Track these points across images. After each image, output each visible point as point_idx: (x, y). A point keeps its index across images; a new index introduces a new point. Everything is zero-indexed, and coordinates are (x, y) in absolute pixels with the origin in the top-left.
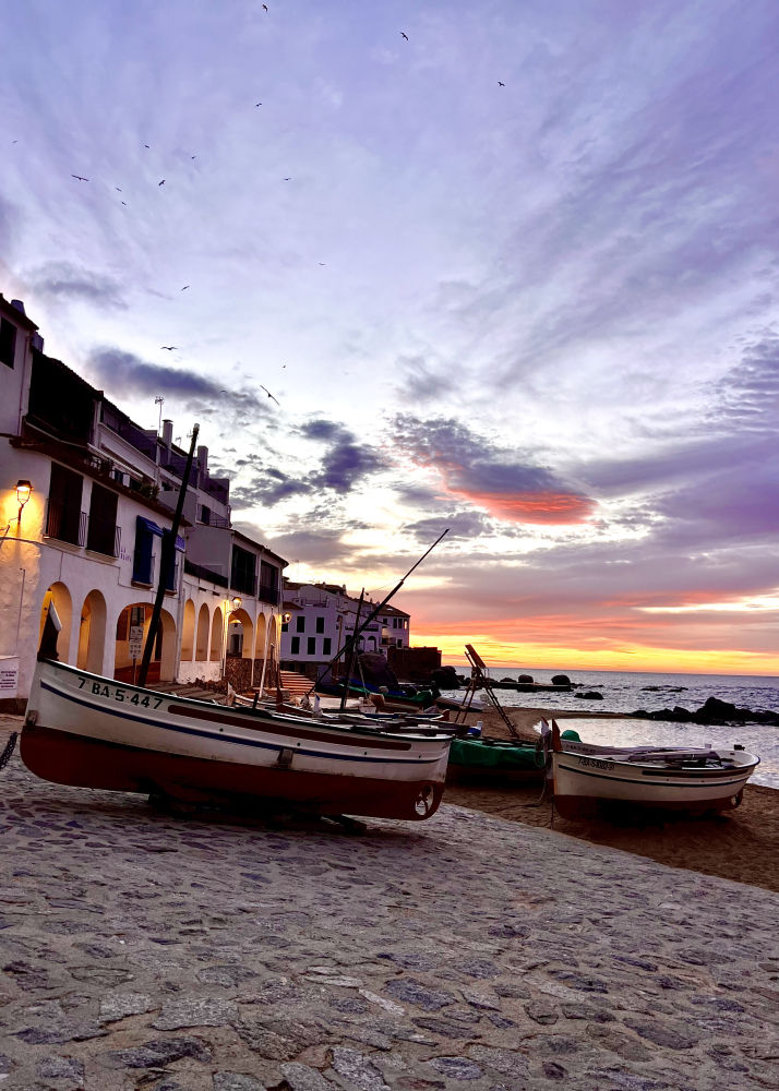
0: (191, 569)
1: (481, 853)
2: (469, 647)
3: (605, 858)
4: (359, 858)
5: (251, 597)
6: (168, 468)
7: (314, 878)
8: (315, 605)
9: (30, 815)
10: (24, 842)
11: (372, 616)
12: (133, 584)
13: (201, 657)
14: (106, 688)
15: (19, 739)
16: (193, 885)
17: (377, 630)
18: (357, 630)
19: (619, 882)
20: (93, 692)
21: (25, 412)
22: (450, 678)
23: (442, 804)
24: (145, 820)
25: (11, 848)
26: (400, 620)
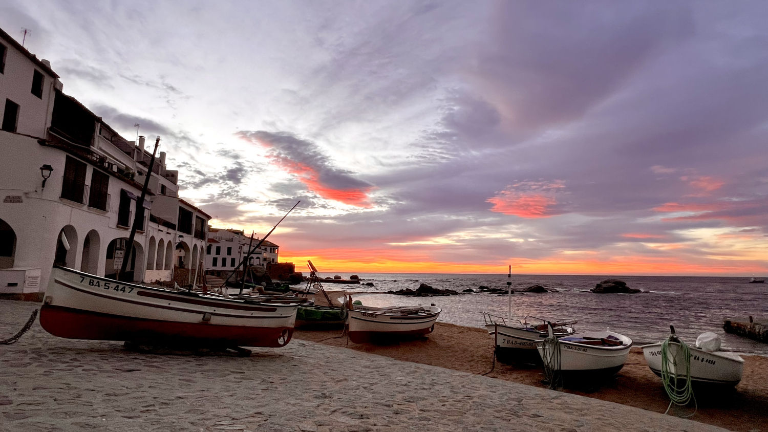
0: (153, 219)
1: (311, 361)
2: (309, 261)
3: (372, 359)
4: (248, 368)
5: (189, 235)
6: (142, 163)
7: (221, 378)
8: (227, 240)
9: (45, 356)
10: (41, 371)
11: (258, 246)
12: (117, 227)
13: (159, 267)
14: (98, 282)
15: (39, 312)
16: (149, 387)
17: (261, 254)
18: (249, 254)
19: (377, 370)
20: (90, 284)
21: (49, 125)
22: (299, 278)
23: (292, 339)
24: (121, 355)
25: (33, 375)
26: (274, 249)
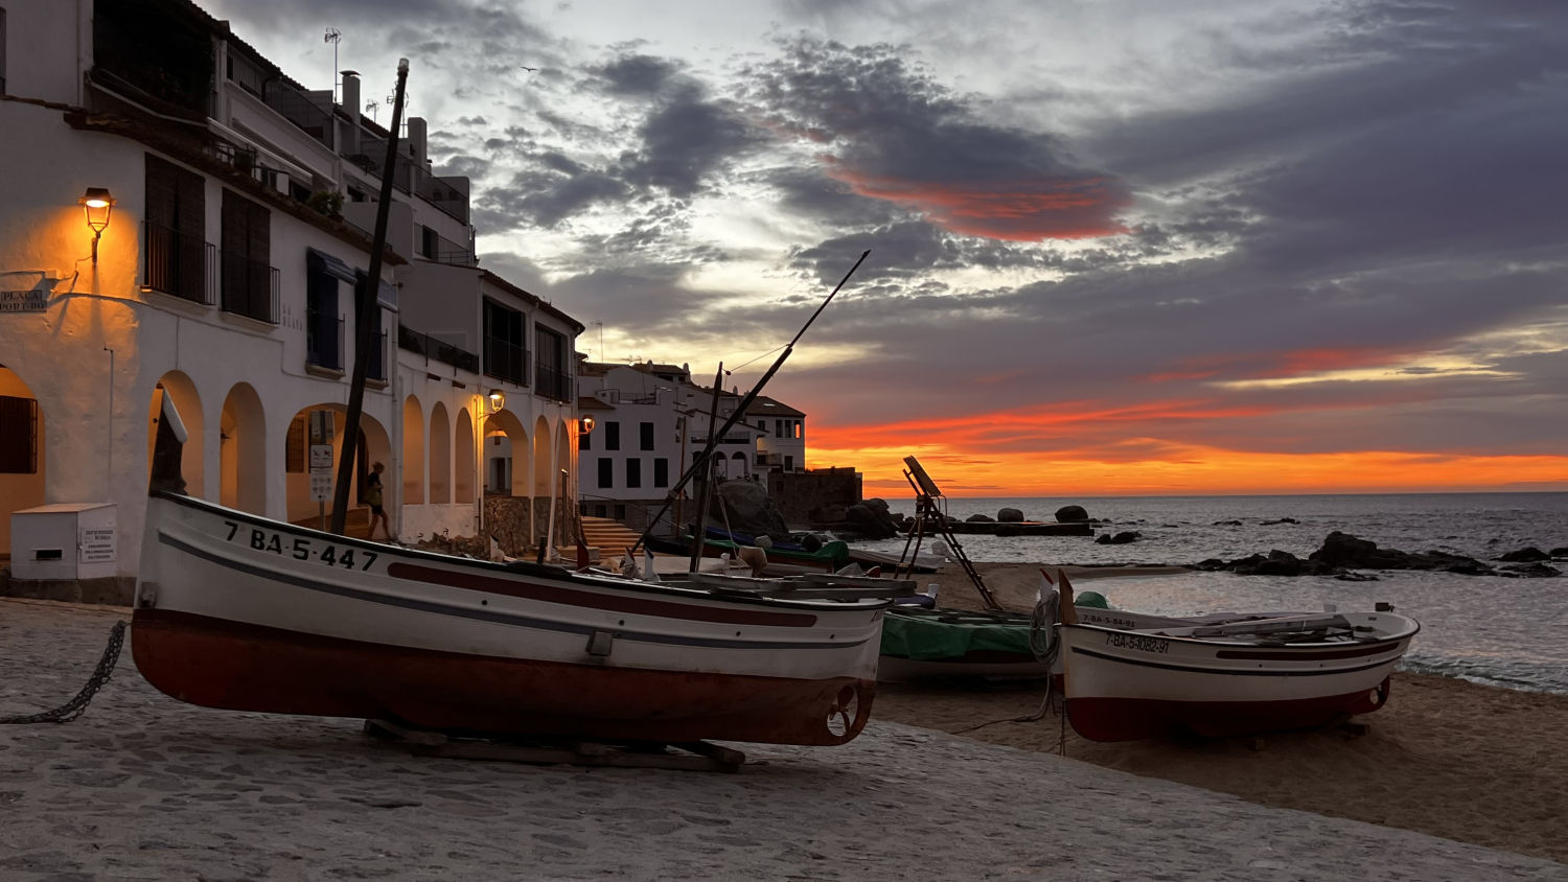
0: (408, 341)
1: (943, 793)
2: (910, 461)
3: (1156, 797)
4: (735, 806)
5: (521, 389)
6: (357, 160)
7: (659, 838)
8: (636, 402)
9: (161, 758)
10: (154, 798)
11: (736, 417)
12: (309, 371)
13: (440, 495)
14: (276, 538)
15: (128, 630)
16: (452, 855)
17: (747, 441)
18: (711, 442)
19: (1180, 832)
20: (253, 545)
21: (88, 62)
22: (877, 521)
23: (871, 721)
24: (360, 759)
25: (134, 807)
26: (788, 424)
